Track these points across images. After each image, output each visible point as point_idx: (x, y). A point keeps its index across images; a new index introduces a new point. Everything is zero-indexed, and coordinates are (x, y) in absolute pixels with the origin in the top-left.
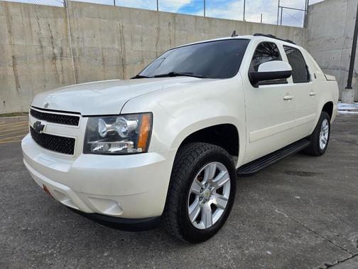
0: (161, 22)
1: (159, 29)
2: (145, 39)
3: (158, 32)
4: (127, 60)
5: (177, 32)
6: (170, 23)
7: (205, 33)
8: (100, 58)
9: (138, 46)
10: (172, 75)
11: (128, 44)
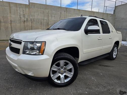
0: (62, 11)
1: (61, 13)
2: (56, 16)
3: (61, 14)
4: (49, 23)
5: (67, 14)
6: (65, 11)
7: (77, 15)
8: (40, 22)
9: (53, 18)
10: (59, 29)
11: (50, 18)
